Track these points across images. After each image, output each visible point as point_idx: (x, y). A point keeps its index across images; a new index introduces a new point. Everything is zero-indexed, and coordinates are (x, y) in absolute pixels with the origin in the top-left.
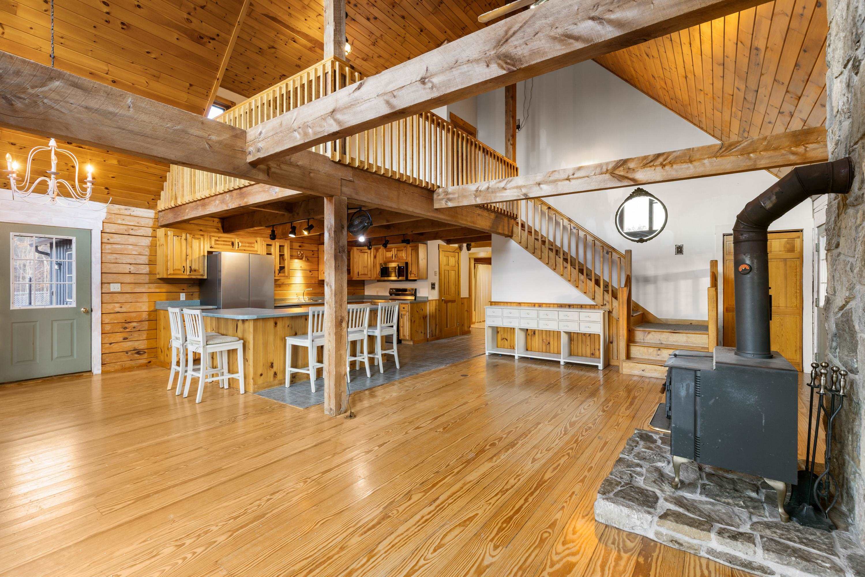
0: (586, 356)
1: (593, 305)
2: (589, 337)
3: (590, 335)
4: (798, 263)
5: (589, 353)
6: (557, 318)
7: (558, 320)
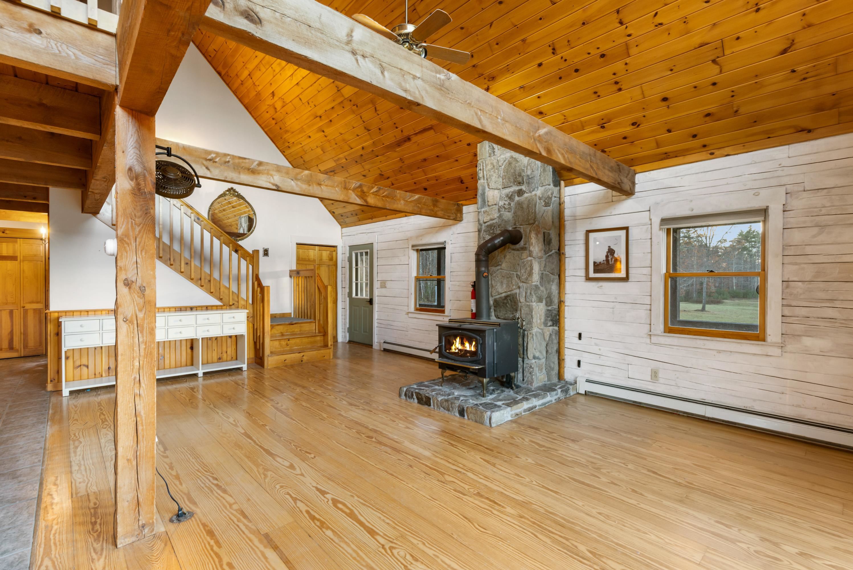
0: (212, 363)
1: (220, 306)
2: (216, 341)
3: (216, 338)
4: (334, 268)
5: (215, 358)
6: (194, 323)
7: (195, 326)
